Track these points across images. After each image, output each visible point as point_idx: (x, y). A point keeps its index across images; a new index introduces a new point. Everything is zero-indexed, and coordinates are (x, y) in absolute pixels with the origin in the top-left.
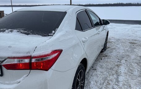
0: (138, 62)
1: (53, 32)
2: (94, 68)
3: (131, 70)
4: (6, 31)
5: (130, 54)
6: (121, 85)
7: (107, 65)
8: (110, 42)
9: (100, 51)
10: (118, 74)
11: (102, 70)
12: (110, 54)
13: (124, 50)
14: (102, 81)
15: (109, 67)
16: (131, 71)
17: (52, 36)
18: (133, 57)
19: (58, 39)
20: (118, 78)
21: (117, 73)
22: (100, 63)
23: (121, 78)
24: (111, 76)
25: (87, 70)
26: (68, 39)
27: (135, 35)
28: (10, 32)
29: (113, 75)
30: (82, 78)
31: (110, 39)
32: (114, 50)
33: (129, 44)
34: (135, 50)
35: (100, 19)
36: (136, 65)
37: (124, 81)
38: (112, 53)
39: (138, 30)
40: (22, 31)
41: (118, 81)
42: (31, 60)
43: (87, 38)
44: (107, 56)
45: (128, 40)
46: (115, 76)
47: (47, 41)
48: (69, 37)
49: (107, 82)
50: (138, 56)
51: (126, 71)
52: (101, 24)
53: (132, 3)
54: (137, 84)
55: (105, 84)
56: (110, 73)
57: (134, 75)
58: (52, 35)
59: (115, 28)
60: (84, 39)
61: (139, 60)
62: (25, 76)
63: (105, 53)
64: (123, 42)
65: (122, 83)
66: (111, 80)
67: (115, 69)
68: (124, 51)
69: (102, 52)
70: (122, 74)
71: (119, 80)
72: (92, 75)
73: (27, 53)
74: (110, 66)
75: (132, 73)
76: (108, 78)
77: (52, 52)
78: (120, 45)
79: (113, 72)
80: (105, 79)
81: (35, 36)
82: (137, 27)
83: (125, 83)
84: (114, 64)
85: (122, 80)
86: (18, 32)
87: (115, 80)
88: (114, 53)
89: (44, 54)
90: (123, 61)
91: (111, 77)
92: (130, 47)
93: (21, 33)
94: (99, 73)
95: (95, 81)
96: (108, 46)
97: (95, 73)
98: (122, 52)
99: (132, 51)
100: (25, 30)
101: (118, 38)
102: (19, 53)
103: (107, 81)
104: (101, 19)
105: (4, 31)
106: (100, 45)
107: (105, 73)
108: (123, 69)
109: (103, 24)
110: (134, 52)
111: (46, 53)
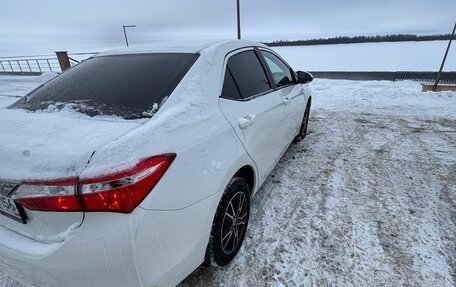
0: (370, 162)
1: (155, 106)
2: (276, 179)
3: (354, 182)
4: (50, 106)
5: (355, 146)
6: (329, 218)
7: (303, 171)
8: (314, 120)
9: (292, 138)
10: (325, 192)
11: (294, 183)
12: (312, 146)
13: (343, 136)
14: (290, 209)
15: (307, 176)
16: (353, 185)
17: (150, 117)
18: (360, 151)
19: (164, 124)
20: (324, 200)
21: (322, 190)
22: (290, 168)
23: (331, 202)
24: (309, 197)
25: (256, 190)
26: (194, 124)
27: (368, 104)
28: (57, 110)
29: (314, 194)
30: (240, 209)
31: (315, 112)
32: (322, 138)
33: (355, 123)
34: (365, 136)
35: (291, 70)
36: (367, 170)
37: (337, 209)
38: (316, 145)
39: (375, 93)
40: (83, 106)
41: (324, 209)
42: (79, 189)
43: (254, 117)
44: (305, 151)
45: (354, 114)
46: (319, 197)
47: (130, 135)
48: (199, 117)
49: (301, 211)
50: (371, 150)
51: (343, 185)
52: (295, 82)
53: (366, 36)
54: (366, 215)
55: (295, 216)
56: (308, 189)
57: (360, 195)
58: (150, 114)
59: (328, 88)
60: (243, 121)
61: (374, 160)
62: (73, 226)
63: (302, 143)
64: (342, 119)
65: (332, 212)
66: (309, 207)
67: (319, 181)
68: (341, 139)
69: (296, 141)
70: (335, 192)
71: (327, 206)
72: (269, 196)
73: (69, 170)
74: (310, 173)
75: (356, 190)
76: (304, 203)
77: (138, 165)
78: (336, 125)
79: (316, 187)
80: (296, 204)
81: (108, 118)
82: (372, 86)
83: (340, 214)
84: (319, 168)
85: (333, 205)
86: (74, 108)
87: (317, 207)
88: (321, 145)
89: (115, 171)
90: (339, 162)
91: (310, 199)
92: (357, 130)
93: (81, 111)
94: (285, 190)
95: (275, 209)
96: (309, 127)
97: (277, 189)
98: (337, 140)
99: (360, 139)
100: (90, 104)
101: (331, 109)
102: (49, 170)
103: (300, 208)
104: (295, 70)
105: (44, 107)
106: (294, 126)
107: (298, 189)
108: (337, 181)
109: (299, 82)
110: (364, 140)
111: (121, 169)
